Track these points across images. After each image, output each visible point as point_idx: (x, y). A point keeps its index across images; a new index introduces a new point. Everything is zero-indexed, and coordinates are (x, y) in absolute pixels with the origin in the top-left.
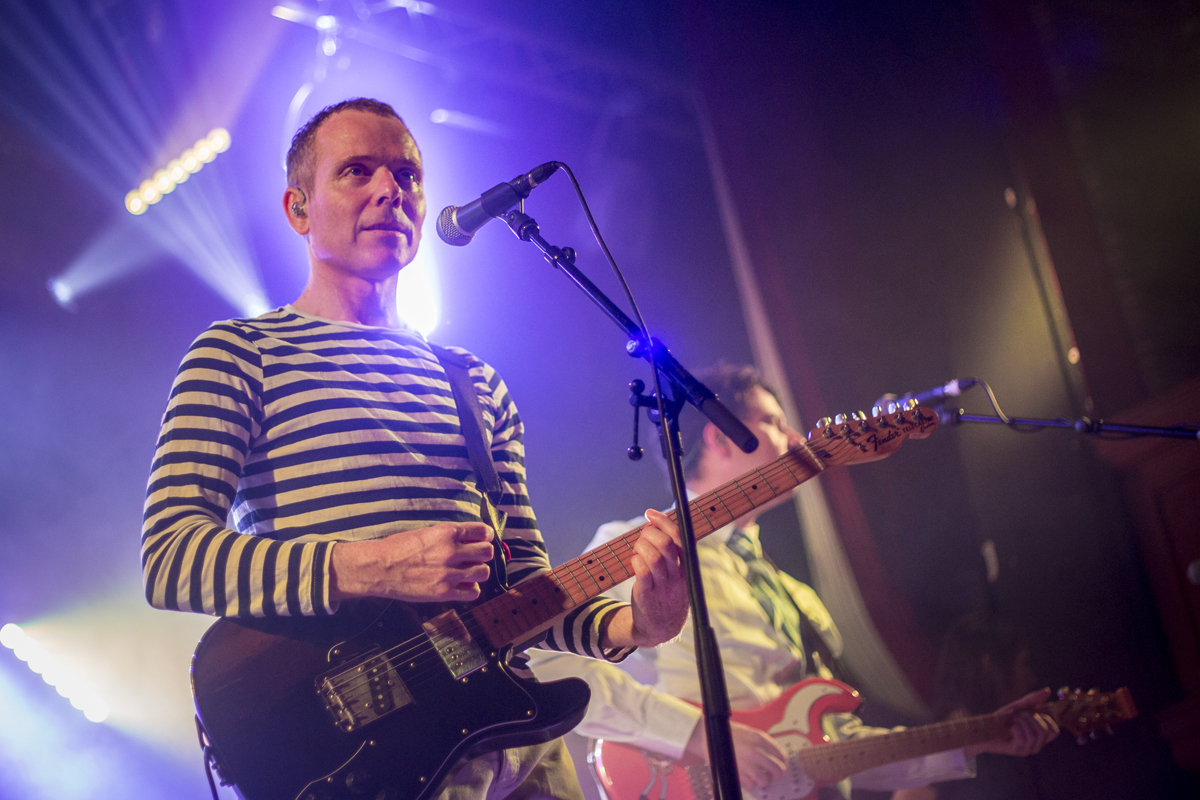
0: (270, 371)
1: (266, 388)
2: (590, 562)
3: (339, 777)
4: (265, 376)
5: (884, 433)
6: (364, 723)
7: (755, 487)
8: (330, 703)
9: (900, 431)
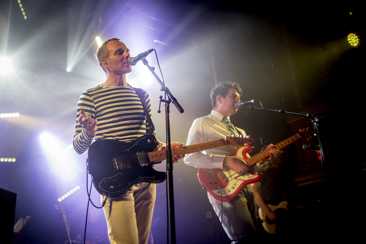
0: (95, 103)
1: (95, 107)
2: (174, 150)
3: (112, 179)
4: (95, 104)
5: (241, 141)
6: (120, 169)
7: (212, 144)
8: (114, 163)
9: (245, 141)
